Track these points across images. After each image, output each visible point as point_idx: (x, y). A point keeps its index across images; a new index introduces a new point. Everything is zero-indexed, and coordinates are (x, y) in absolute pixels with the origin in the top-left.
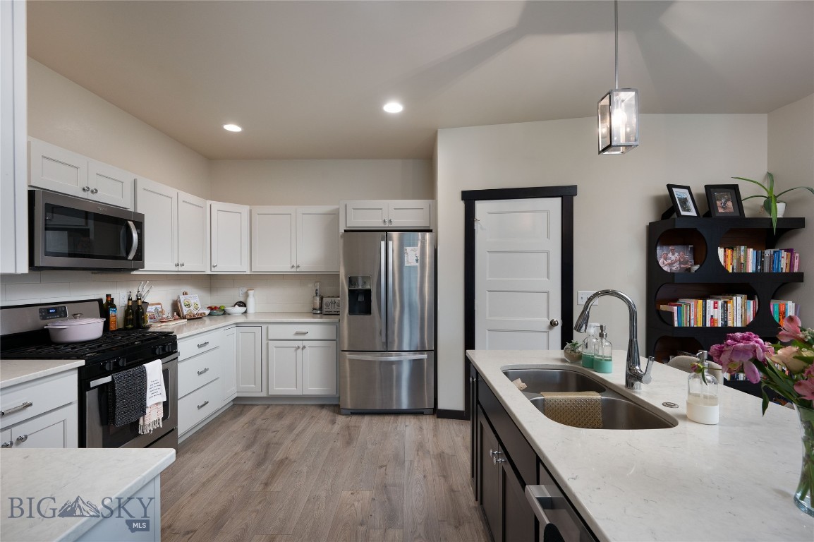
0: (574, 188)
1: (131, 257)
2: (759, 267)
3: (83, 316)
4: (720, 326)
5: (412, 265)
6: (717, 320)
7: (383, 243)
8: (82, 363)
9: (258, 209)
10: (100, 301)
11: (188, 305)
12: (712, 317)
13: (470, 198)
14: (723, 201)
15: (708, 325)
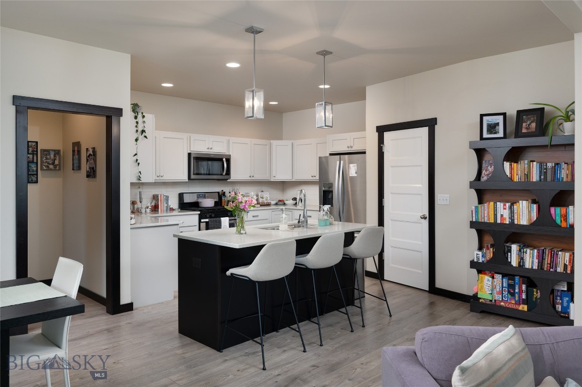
0: (435, 119)
1: (224, 174)
2: (542, 177)
3: (208, 198)
4: (508, 223)
5: (353, 175)
6: (505, 219)
7: (338, 162)
8: (199, 212)
9: (296, 142)
10: (218, 193)
11: (263, 198)
12: (502, 216)
13: (381, 130)
14: (528, 123)
15: (499, 221)
